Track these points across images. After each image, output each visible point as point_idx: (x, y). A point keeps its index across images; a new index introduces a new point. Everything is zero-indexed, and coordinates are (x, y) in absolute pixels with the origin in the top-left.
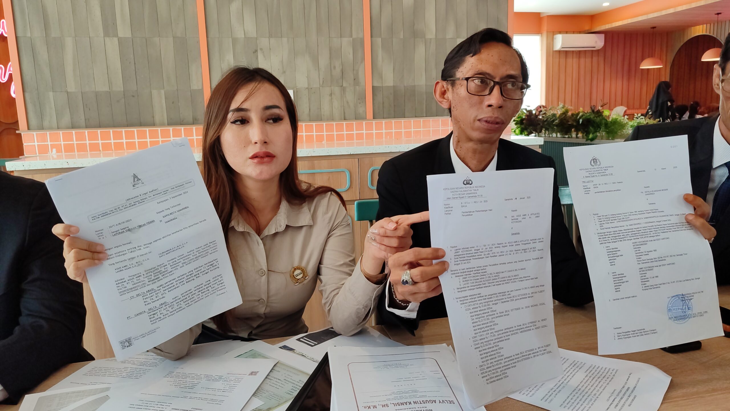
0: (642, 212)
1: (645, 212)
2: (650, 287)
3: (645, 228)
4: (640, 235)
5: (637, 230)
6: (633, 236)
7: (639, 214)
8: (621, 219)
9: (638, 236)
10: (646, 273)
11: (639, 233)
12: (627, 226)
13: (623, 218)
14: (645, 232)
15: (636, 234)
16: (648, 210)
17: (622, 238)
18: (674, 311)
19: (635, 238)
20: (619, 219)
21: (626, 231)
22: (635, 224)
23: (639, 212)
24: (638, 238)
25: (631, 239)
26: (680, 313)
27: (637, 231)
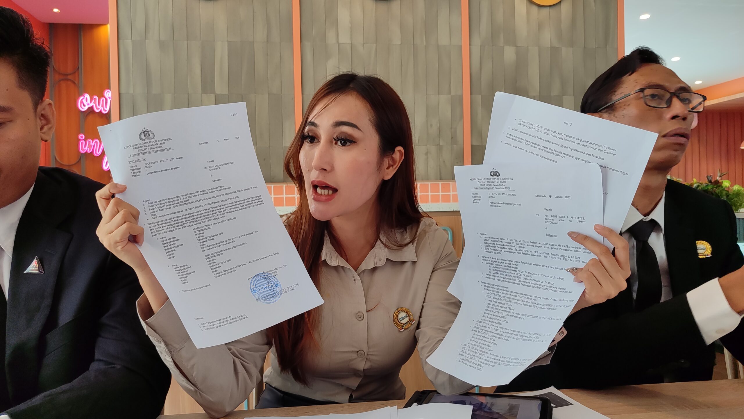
0: (205, 192)
1: (208, 191)
2: (223, 273)
3: (208, 211)
4: (201, 219)
5: (198, 213)
6: (193, 222)
7: (201, 195)
8: (179, 203)
9: (199, 220)
10: (215, 259)
11: (200, 217)
12: (186, 210)
13: (182, 202)
14: (207, 215)
15: (197, 218)
16: (211, 189)
17: (180, 225)
18: (261, 291)
19: (196, 223)
20: (177, 203)
21: (185, 217)
22: (196, 207)
23: (201, 192)
24: (200, 223)
25: (192, 225)
26: (266, 292)
27: (198, 215)
